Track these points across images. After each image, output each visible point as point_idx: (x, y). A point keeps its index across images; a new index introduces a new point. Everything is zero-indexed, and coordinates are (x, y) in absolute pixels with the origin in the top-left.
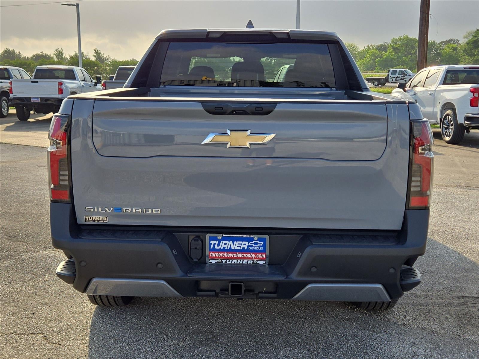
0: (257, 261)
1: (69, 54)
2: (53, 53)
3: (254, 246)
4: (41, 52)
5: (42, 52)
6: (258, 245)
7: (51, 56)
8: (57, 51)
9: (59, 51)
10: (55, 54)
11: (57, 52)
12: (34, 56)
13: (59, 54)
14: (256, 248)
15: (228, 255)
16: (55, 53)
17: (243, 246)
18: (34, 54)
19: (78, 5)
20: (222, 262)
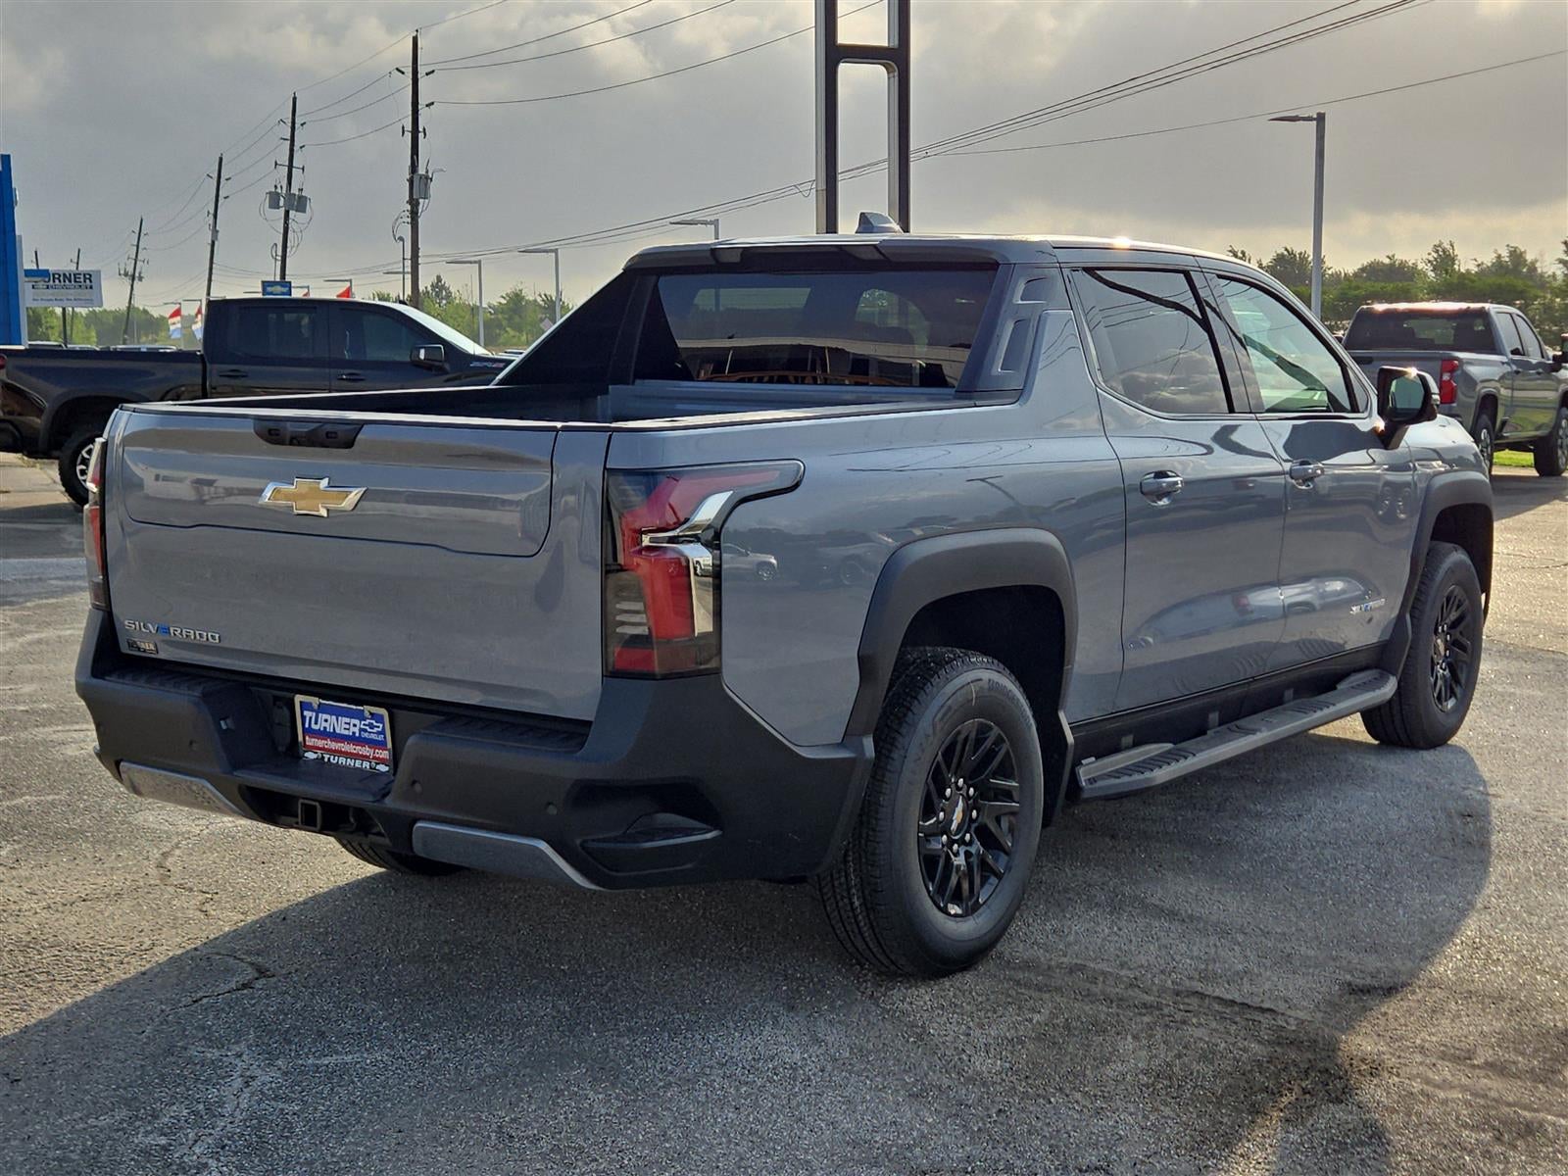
0: (377, 764)
1: (1475, 260)
2: (1426, 257)
3: (369, 730)
4: (1388, 257)
5: (1393, 256)
6: (375, 730)
7: (1419, 268)
8: (1437, 252)
9: (1444, 251)
10: (1429, 261)
11: (1435, 255)
12: (1363, 270)
13: (1444, 260)
14: (373, 736)
15: (334, 745)
16: (1431, 259)
17: (353, 729)
18: (1365, 264)
19: (1321, 118)
20: (323, 758)
